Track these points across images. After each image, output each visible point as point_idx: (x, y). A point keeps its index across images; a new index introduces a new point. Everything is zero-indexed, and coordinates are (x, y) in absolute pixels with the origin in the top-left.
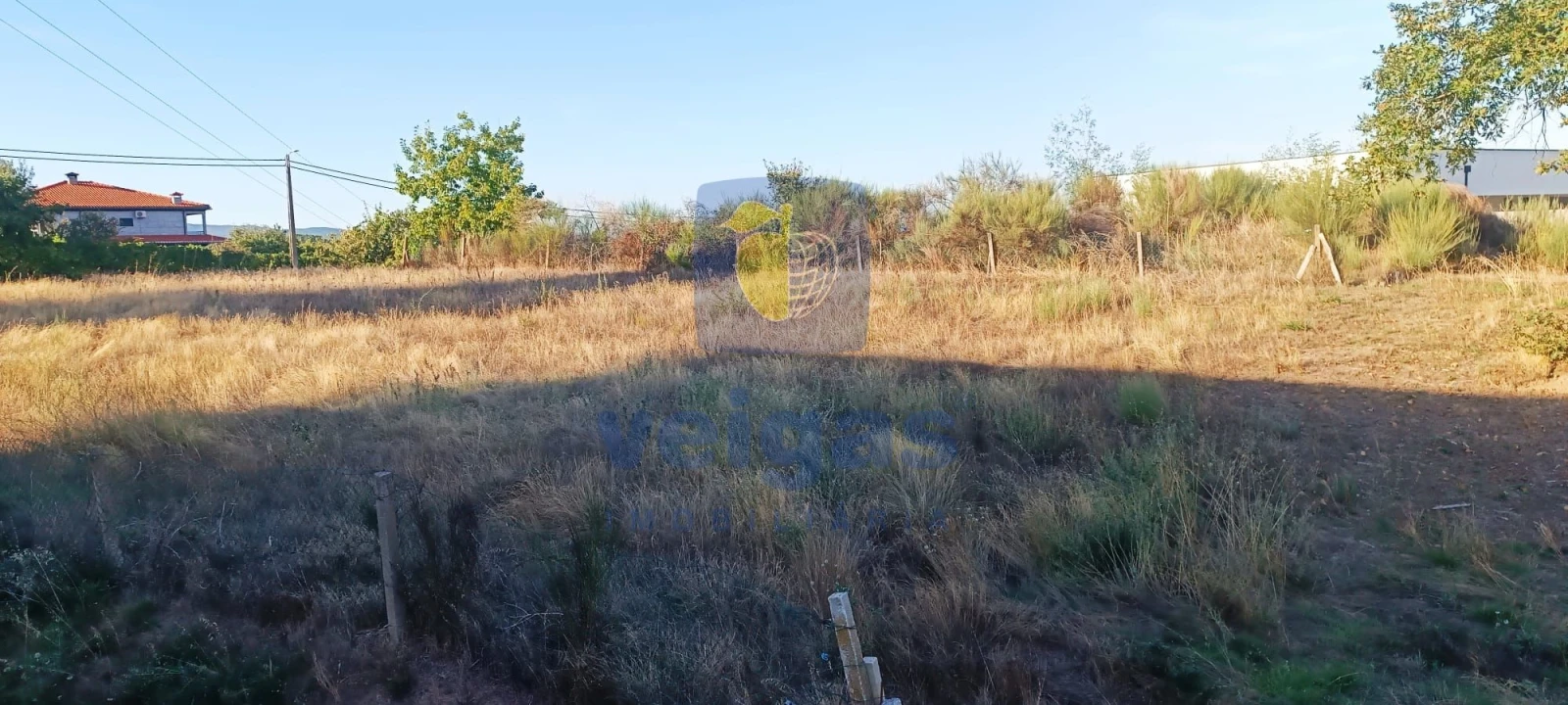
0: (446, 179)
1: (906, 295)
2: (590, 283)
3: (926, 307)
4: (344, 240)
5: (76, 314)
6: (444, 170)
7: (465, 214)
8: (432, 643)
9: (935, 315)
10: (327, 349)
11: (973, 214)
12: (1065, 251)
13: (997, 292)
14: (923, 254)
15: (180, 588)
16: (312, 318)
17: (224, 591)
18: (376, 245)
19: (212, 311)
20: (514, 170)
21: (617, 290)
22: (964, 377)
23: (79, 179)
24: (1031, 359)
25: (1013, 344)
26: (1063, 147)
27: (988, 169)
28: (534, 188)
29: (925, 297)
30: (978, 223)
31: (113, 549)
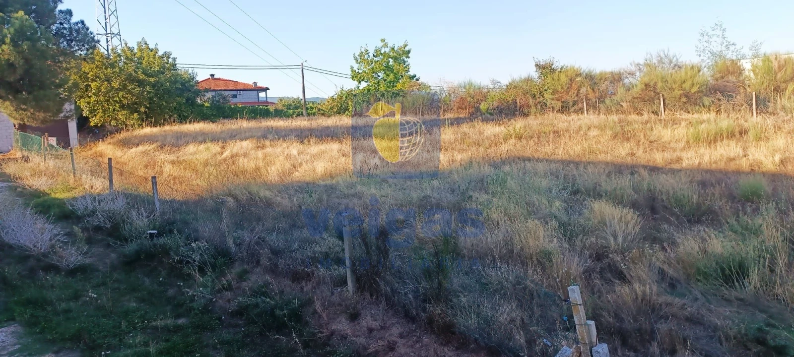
0: (373, 73)
1: (612, 129)
2: (442, 123)
3: (622, 135)
4: (326, 103)
5: (215, 138)
6: (373, 69)
7: (382, 89)
8: (367, 295)
9: (628, 139)
10: (320, 155)
11: (652, 84)
12: (707, 103)
13: (665, 126)
14: (622, 106)
15: (258, 262)
16: (313, 141)
17: (276, 265)
18: (341, 105)
19: (270, 137)
20: (406, 67)
21: (455, 126)
22: (645, 173)
23: (215, 77)
24: (685, 164)
25: (675, 155)
26: (706, 44)
27: (661, 58)
28: (415, 76)
29: (622, 129)
30: (655, 89)
31: (230, 242)
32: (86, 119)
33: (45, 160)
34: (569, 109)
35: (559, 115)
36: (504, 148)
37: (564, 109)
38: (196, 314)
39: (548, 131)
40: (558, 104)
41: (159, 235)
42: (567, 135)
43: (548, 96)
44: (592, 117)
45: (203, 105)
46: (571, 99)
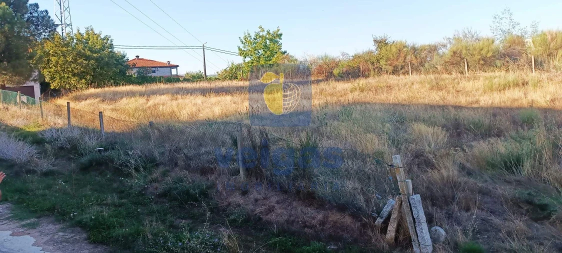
0: (256, 50)
1: (429, 83)
3: (437, 87)
4: (221, 74)
5: (142, 94)
6: (255, 47)
7: (262, 62)
8: (254, 179)
9: (441, 90)
10: (218, 103)
11: (458, 52)
12: (499, 65)
13: (469, 81)
14: (437, 68)
15: (176, 165)
16: (212, 95)
17: (189, 166)
18: (232, 73)
19: (181, 93)
20: (279, 46)
21: (316, 85)
23: (140, 58)
24: (482, 104)
25: (474, 99)
26: (498, 25)
27: (466, 34)
28: (285, 52)
29: (437, 84)
30: (461, 55)
31: (156, 154)
32: (48, 84)
33: (20, 108)
34: (398, 71)
35: (391, 76)
36: (350, 97)
37: (395, 71)
38: (134, 196)
39: (383, 86)
40: (391, 68)
41: (106, 150)
42: (397, 88)
43: (382, 62)
44: (415, 77)
45: (131, 76)
46: (400, 64)
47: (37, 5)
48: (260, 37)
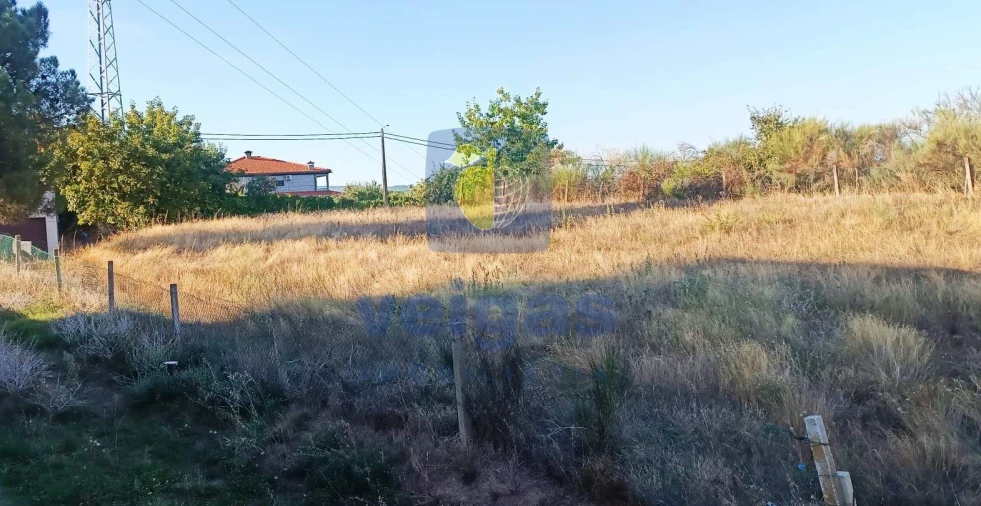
0: (491, 139)
1: (882, 214)
2: (602, 210)
3: (901, 222)
4: (419, 189)
5: (256, 238)
8: (489, 447)
9: (910, 230)
10: (411, 259)
11: (948, 142)
13: (976, 208)
14: (898, 178)
15: (324, 403)
16: (400, 239)
17: (351, 406)
19: (336, 235)
20: (540, 129)
21: (622, 216)
23: (253, 155)
27: (965, 101)
28: (555, 142)
29: (900, 214)
30: (954, 149)
31: (284, 378)
32: (73, 216)
33: (18, 270)
34: (809, 185)
35: (793, 195)
36: (701, 248)
37: (801, 185)
38: (237, 474)
39: (773, 220)
40: (791, 179)
41: (181, 366)
42: (806, 225)
43: (772, 166)
44: (847, 197)
45: (236, 195)
46: (812, 170)
47: (54, 61)
48: (500, 111)
